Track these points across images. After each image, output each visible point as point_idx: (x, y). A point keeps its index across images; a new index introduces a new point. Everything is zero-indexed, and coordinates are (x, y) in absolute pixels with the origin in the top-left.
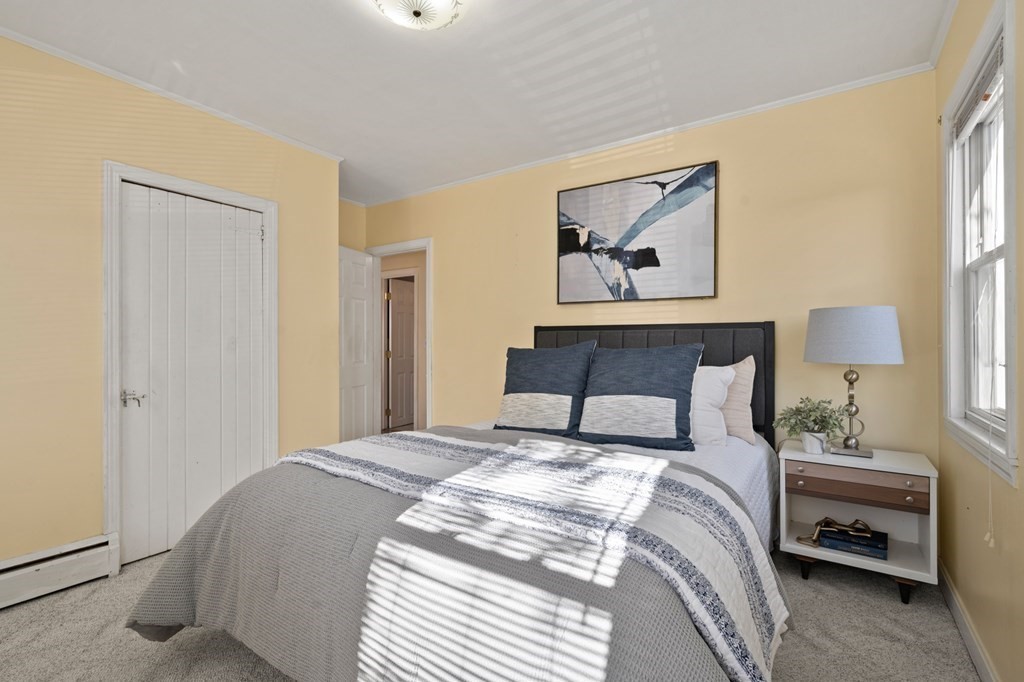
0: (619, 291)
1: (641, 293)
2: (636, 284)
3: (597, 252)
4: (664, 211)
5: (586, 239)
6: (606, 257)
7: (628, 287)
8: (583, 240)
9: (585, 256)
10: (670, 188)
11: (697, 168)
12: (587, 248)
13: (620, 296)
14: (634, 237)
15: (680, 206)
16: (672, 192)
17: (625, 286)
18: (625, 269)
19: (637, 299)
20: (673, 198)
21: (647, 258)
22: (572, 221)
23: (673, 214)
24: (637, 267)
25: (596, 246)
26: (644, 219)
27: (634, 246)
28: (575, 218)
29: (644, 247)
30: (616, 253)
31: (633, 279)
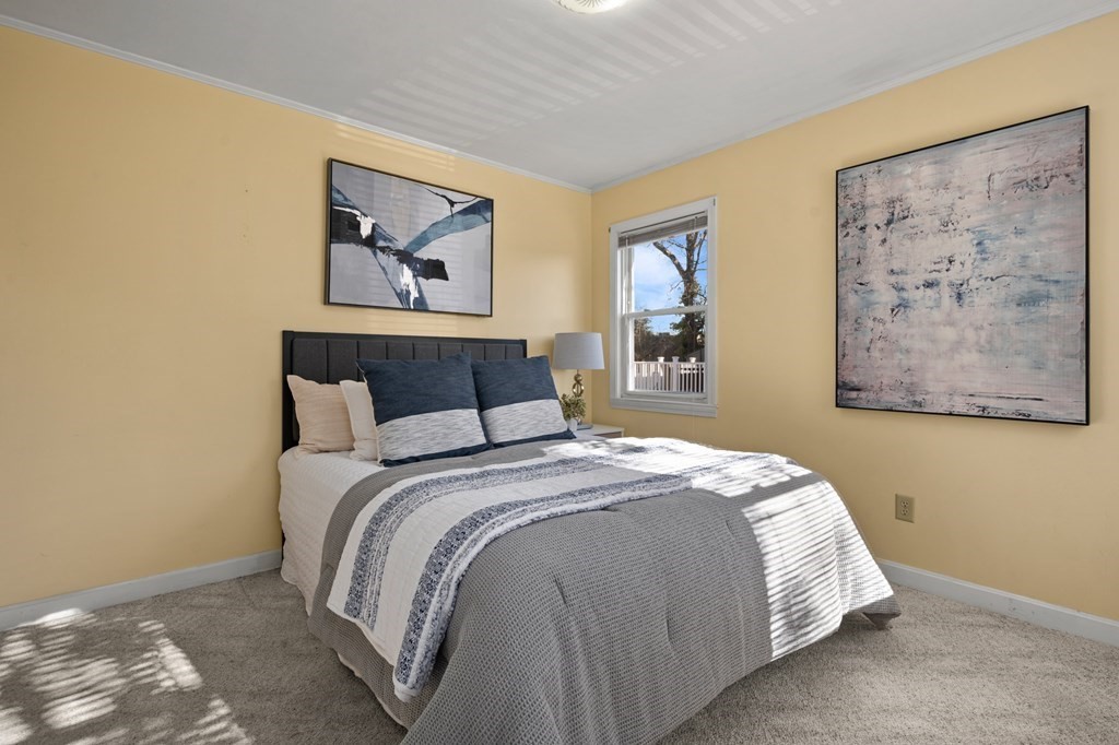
0: (408, 299)
1: (431, 304)
2: (425, 294)
3: (383, 249)
4: (452, 228)
5: (369, 232)
6: (393, 258)
7: (417, 295)
8: (365, 231)
9: (367, 251)
10: (458, 208)
11: (478, 199)
12: (370, 242)
13: (409, 304)
14: (425, 245)
15: (467, 228)
16: (459, 213)
17: (414, 294)
18: (414, 276)
19: (427, 311)
20: (459, 218)
21: (436, 270)
22: (351, 204)
23: (460, 234)
24: (427, 277)
25: (381, 243)
26: (434, 229)
27: (425, 254)
28: (354, 201)
29: (435, 258)
30: (405, 257)
31: (423, 288)
